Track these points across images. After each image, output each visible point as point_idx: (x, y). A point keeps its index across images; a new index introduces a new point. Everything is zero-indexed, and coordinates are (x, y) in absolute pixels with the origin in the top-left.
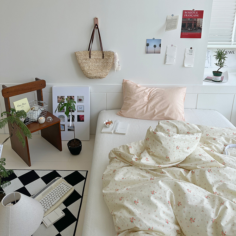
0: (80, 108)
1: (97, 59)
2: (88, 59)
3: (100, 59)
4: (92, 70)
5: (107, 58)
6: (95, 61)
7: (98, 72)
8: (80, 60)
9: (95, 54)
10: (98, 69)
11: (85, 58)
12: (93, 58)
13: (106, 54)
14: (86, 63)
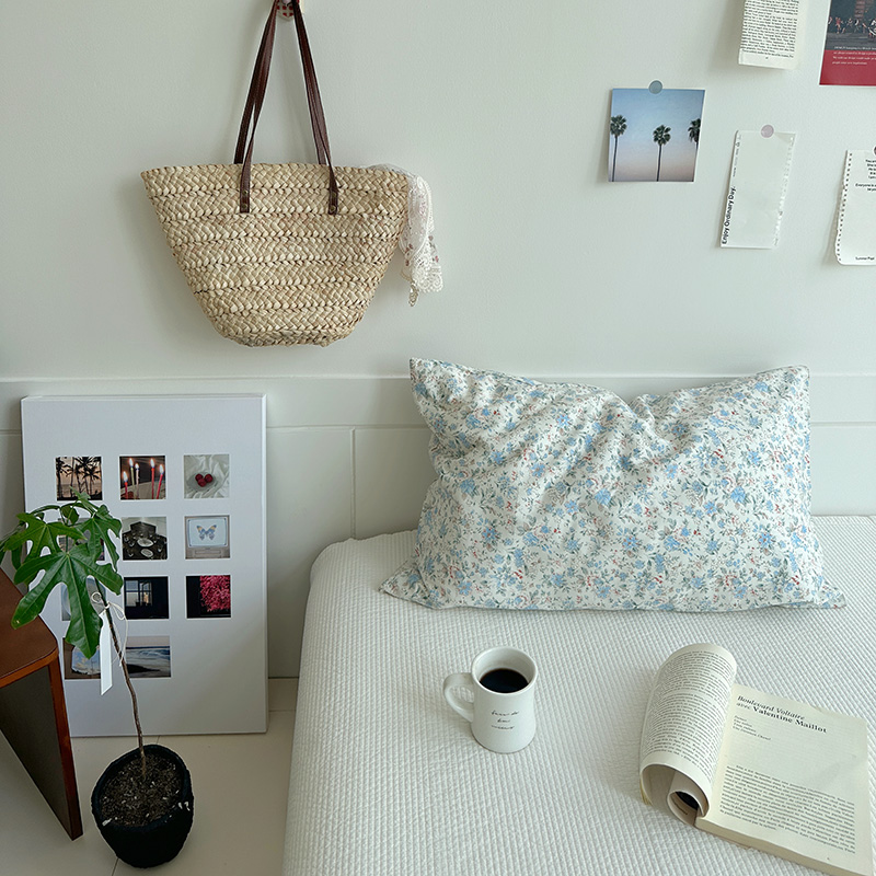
0: (203, 533)
1: (289, 215)
2: (229, 217)
3: (312, 216)
4: (258, 288)
5: (362, 210)
6: (281, 233)
7: (301, 305)
8: (176, 224)
9: (277, 185)
10: (302, 287)
11: (209, 211)
12: (265, 209)
13: (352, 186)
14: (218, 246)
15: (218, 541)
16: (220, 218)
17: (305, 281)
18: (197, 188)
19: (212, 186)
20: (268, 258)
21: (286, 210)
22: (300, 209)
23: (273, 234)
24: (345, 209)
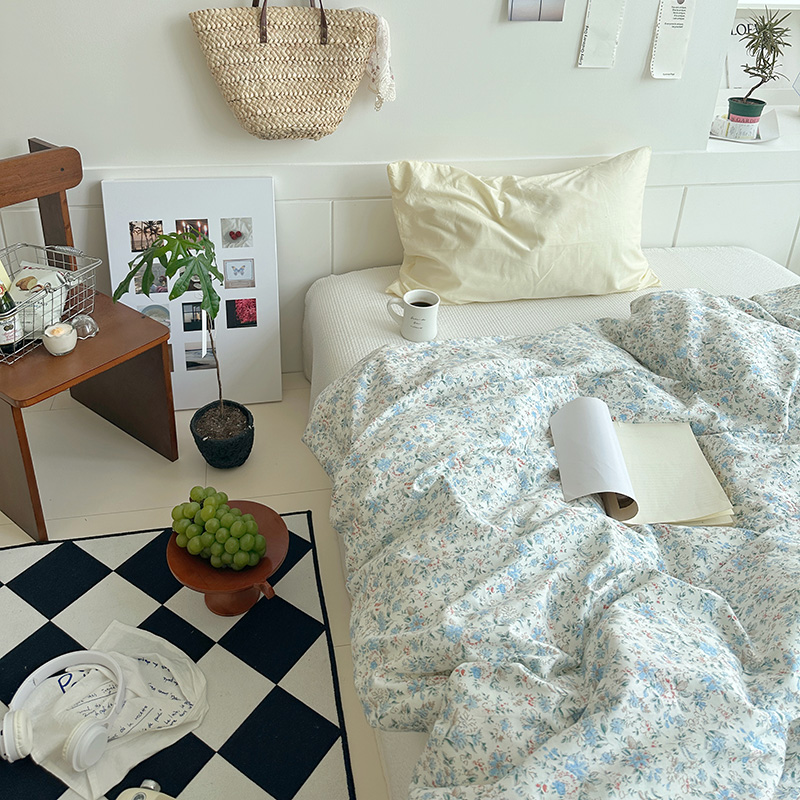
0: (236, 271)
1: (293, 45)
2: (253, 46)
3: (309, 45)
4: (274, 98)
5: (344, 41)
6: (288, 58)
7: (304, 110)
8: (216, 51)
9: (284, 23)
10: (303, 97)
11: (239, 42)
12: (276, 41)
13: (337, 24)
14: (245, 67)
15: (247, 276)
16: (247, 46)
17: (306, 93)
18: (230, 25)
19: (240, 24)
20: (280, 76)
21: (290, 41)
22: (300, 41)
23: (282, 59)
24: (332, 40)
